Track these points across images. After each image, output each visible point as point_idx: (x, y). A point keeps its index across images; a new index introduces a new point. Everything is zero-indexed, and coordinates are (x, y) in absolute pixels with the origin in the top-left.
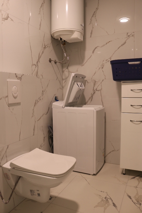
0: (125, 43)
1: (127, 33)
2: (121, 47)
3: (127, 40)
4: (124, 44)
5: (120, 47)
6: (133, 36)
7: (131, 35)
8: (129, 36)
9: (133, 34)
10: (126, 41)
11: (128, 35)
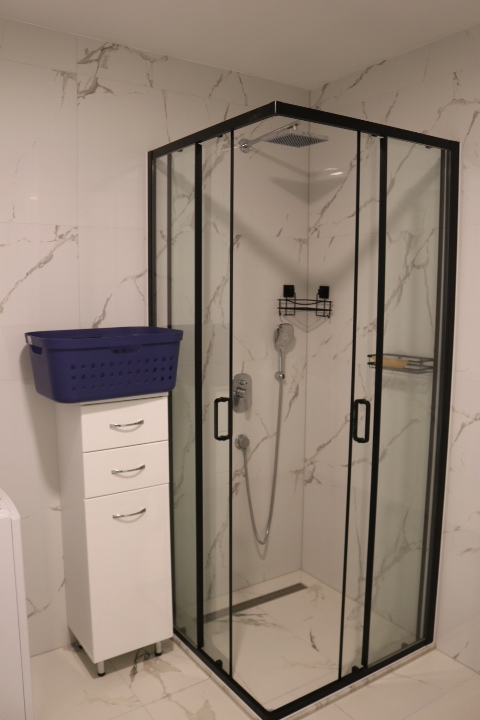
0: (49, 258)
1: (57, 227)
2: (38, 269)
3: (55, 249)
4: (45, 262)
5: (32, 270)
6: (73, 238)
7: (69, 235)
8: (61, 237)
9: (74, 232)
10: (52, 252)
11: (59, 233)
